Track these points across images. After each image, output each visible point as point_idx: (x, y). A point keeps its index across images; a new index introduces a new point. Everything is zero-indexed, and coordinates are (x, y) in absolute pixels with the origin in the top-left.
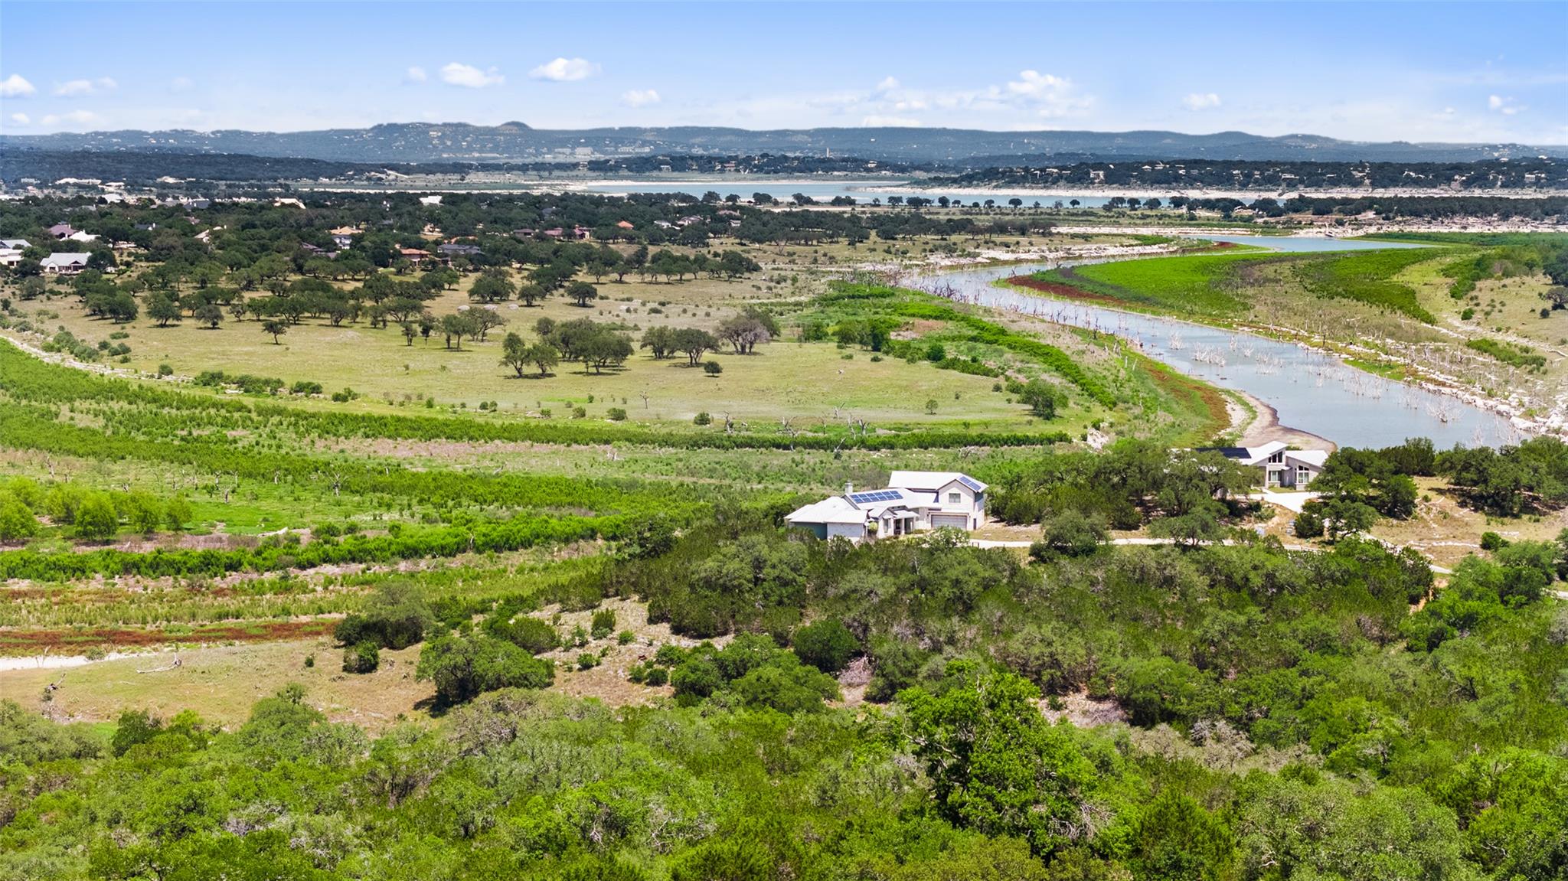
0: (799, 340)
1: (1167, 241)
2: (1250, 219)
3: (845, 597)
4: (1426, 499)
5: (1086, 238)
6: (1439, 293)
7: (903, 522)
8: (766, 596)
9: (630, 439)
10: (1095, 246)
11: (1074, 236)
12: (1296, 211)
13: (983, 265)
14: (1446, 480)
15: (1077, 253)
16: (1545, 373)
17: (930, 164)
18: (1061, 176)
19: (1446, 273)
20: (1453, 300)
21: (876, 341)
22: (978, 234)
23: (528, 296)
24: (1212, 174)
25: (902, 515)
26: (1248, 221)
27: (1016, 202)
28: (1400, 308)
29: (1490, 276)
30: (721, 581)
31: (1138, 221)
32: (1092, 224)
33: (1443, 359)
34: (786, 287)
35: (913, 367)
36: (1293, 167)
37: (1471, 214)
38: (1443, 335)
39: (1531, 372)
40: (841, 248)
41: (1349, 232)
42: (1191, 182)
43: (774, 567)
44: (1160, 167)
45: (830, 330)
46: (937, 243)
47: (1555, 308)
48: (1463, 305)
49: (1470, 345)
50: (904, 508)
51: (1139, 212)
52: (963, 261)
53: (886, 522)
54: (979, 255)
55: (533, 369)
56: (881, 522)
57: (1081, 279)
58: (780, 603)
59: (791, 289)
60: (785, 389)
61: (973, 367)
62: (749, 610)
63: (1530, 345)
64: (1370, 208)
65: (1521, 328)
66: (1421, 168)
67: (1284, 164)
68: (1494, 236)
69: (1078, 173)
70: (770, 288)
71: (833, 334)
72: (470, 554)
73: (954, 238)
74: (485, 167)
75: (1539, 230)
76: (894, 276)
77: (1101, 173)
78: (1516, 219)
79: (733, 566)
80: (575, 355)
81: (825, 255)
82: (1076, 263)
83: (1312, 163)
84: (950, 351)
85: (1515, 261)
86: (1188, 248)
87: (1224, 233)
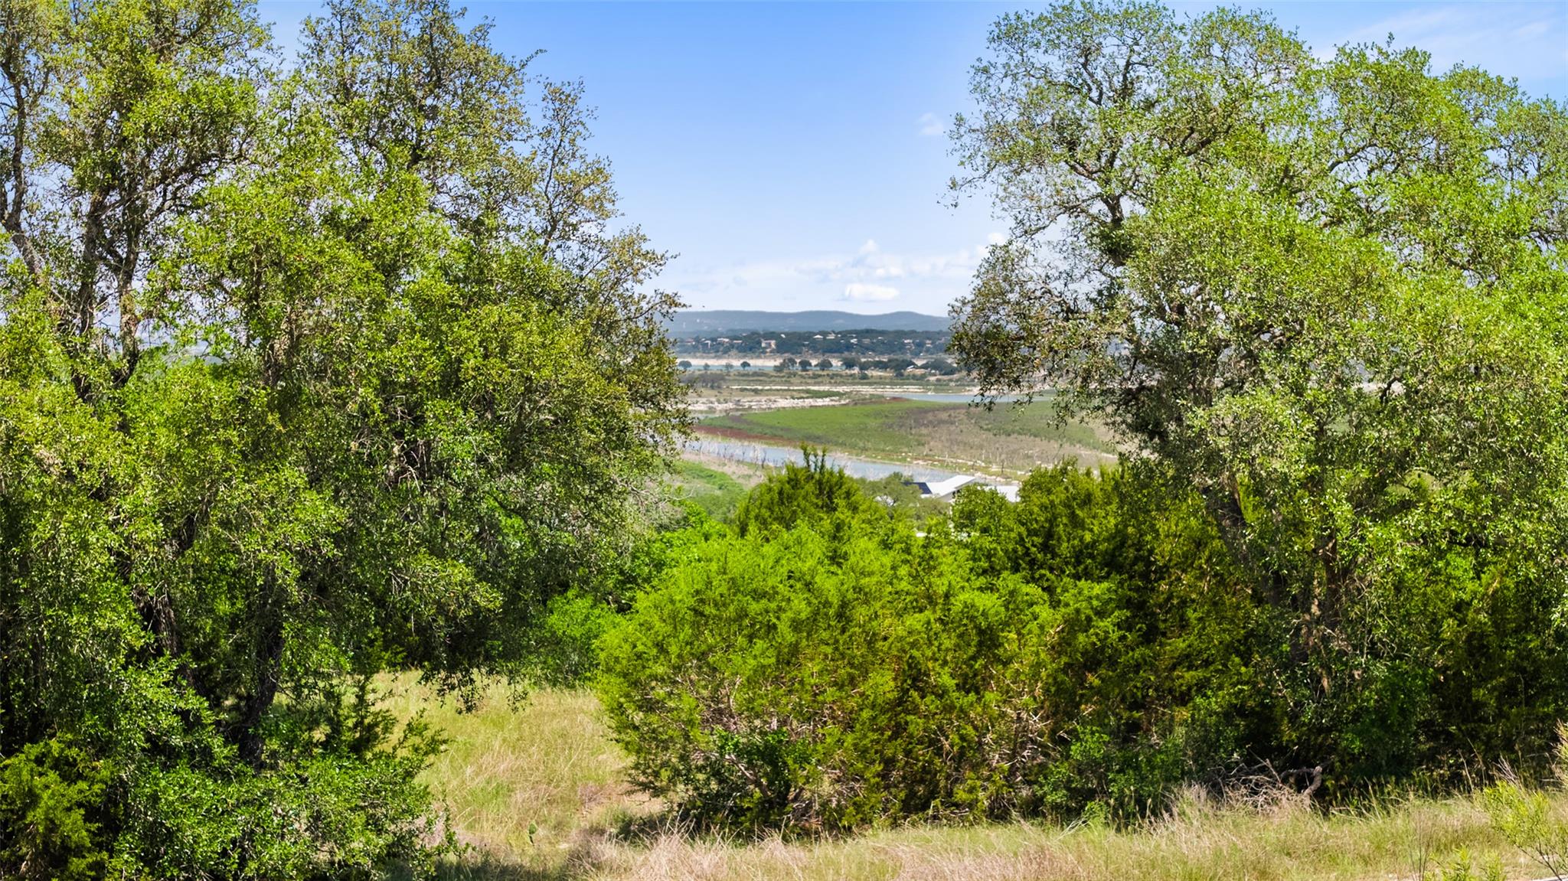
1: (838, 394)
2: (923, 376)
5: (756, 392)
10: (765, 398)
15: (747, 405)
18: (732, 346)
24: (883, 343)
26: (919, 380)
27: (685, 364)
31: (809, 381)
32: (761, 382)
44: (832, 337)
51: (810, 373)
57: (751, 424)
69: (750, 343)
77: (773, 343)
82: (745, 412)
86: (860, 401)
87: (897, 391)
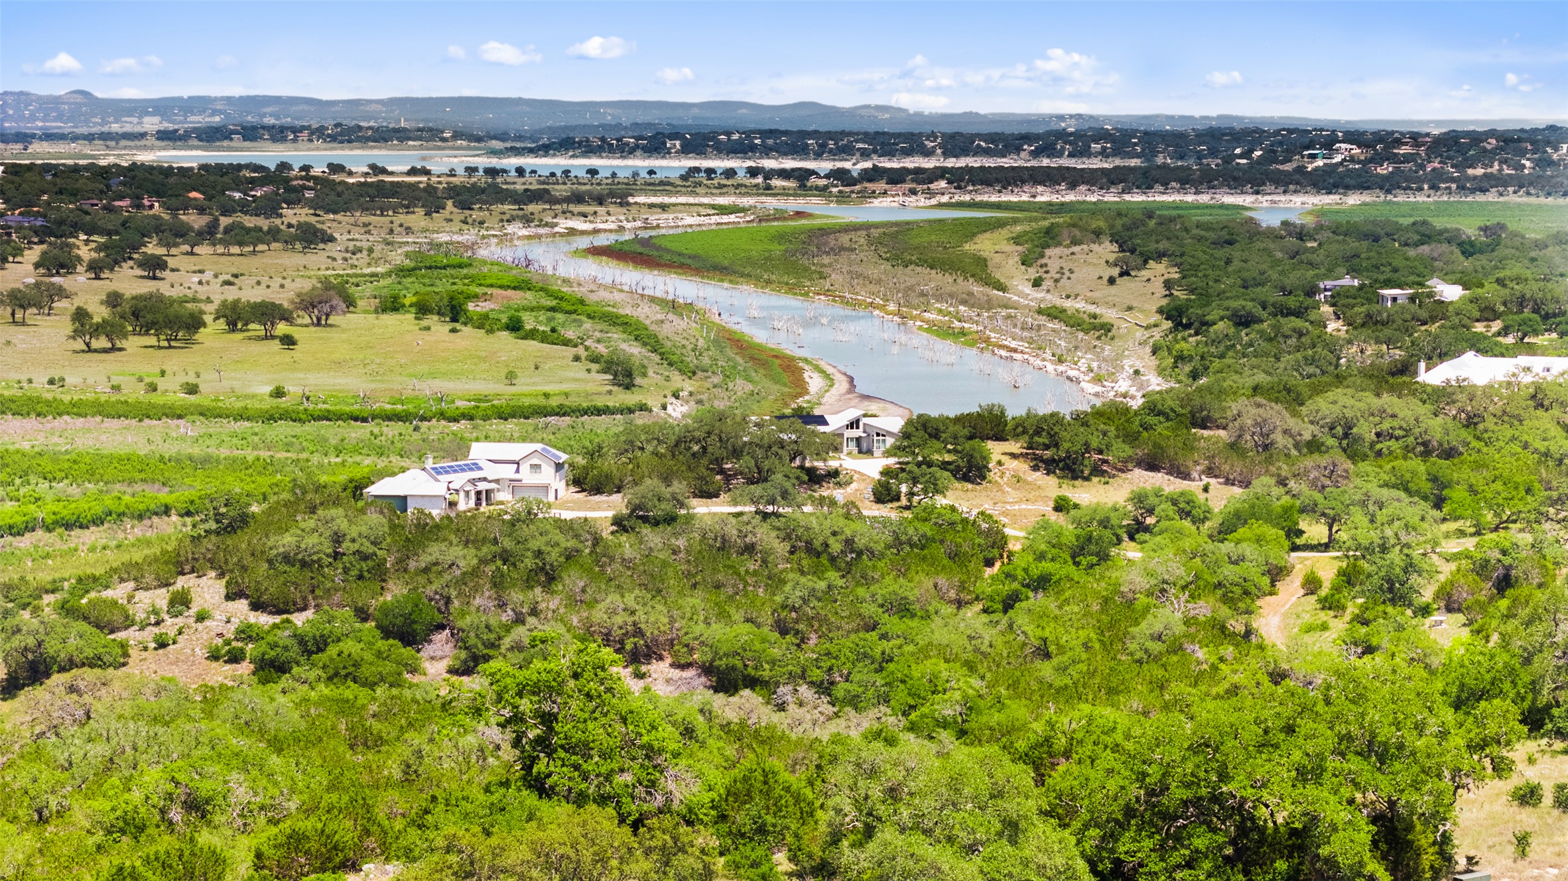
0: (376, 311)
1: (743, 210)
2: (826, 188)
3: (426, 570)
4: (1000, 463)
5: (664, 207)
6: (1011, 262)
7: (484, 494)
8: (346, 571)
9: (204, 413)
10: (671, 216)
11: (651, 206)
12: (870, 180)
13: (562, 235)
14: (1019, 445)
15: (655, 223)
16: (1112, 338)
17: (505, 133)
18: (637, 147)
19: (1017, 240)
20: (1023, 267)
21: (454, 312)
22: (555, 204)
23: (96, 269)
24: (787, 144)
25: (483, 486)
26: (822, 191)
27: (593, 172)
28: (973, 276)
29: (1059, 244)
30: (300, 556)
31: (715, 191)
32: (669, 193)
33: (1015, 326)
34: (363, 258)
35: (491, 338)
36: (867, 137)
37: (1040, 183)
38: (1015, 301)
39: (1099, 338)
40: (417, 219)
41: (922, 201)
42: (766, 152)
43: (353, 541)
44: (735, 137)
45: (407, 302)
46: (515, 213)
47: (1121, 275)
48: (1033, 273)
49: (1040, 312)
50: (485, 479)
51: (715, 182)
52: (542, 231)
53: (467, 493)
54: (556, 225)
55: (102, 342)
56: (462, 494)
57: (659, 248)
58: (360, 577)
59: (367, 260)
60: (362, 361)
61: (552, 337)
62: (329, 585)
63: (1098, 311)
64: (942, 177)
65: (1089, 294)
66: (992, 138)
67: (858, 134)
68: (1062, 204)
69: (655, 145)
70: (345, 259)
71: (411, 306)
72: (40, 533)
73: (531, 208)
74: (49, 137)
75: (1106, 199)
76: (472, 247)
77: (678, 143)
78: (1083, 188)
79: (311, 541)
80: (145, 329)
81: (401, 225)
82: (653, 233)
83: (884, 133)
84: (529, 321)
85: (1083, 229)
86: (763, 217)
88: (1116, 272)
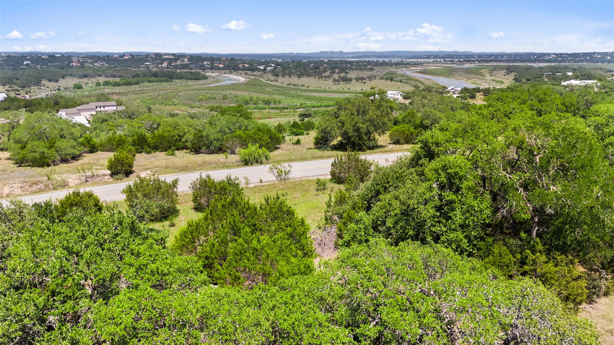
0: (379, 79)
1: (442, 66)
4: (478, 96)
5: (429, 66)
6: (487, 73)
9: (350, 93)
11: (427, 66)
12: (464, 62)
13: (411, 70)
14: (482, 93)
15: (427, 68)
16: (504, 84)
17: (405, 56)
18: (426, 58)
19: (488, 70)
20: (489, 74)
21: (392, 79)
22: (411, 65)
23: (338, 73)
24: (451, 57)
26: (455, 63)
27: (418, 61)
28: (480, 75)
29: (496, 71)
31: (437, 64)
32: (430, 64)
34: (379, 72)
36: (465, 55)
37: (494, 62)
38: (487, 79)
40: (389, 67)
41: (473, 65)
42: (447, 58)
44: (442, 57)
46: (404, 67)
48: (491, 75)
49: (491, 80)
51: (437, 62)
52: (408, 69)
54: (411, 68)
55: (337, 83)
57: (427, 71)
61: (407, 83)
64: (477, 61)
66: (486, 55)
68: (498, 65)
69: (429, 57)
70: (376, 73)
71: (385, 79)
73: (407, 66)
75: (506, 64)
76: (397, 71)
77: (432, 57)
78: (502, 63)
80: (343, 81)
81: (386, 68)
83: (468, 55)
84: (403, 81)
85: (501, 68)
86: (445, 67)
87: (451, 65)
88: (506, 74)
